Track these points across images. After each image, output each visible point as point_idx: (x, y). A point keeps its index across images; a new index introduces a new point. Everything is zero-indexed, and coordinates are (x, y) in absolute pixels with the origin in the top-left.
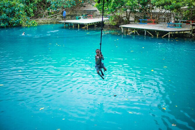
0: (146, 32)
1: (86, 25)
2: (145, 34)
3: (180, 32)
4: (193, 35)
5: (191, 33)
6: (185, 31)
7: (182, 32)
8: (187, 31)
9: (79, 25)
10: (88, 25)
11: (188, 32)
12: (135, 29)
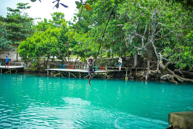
0: (70, 74)
1: (9, 69)
2: (69, 76)
3: (99, 74)
4: (108, 76)
5: (106, 75)
6: (103, 73)
7: (101, 74)
8: (104, 72)
9: (1, 70)
10: (11, 70)
11: (104, 74)
12: (60, 72)
